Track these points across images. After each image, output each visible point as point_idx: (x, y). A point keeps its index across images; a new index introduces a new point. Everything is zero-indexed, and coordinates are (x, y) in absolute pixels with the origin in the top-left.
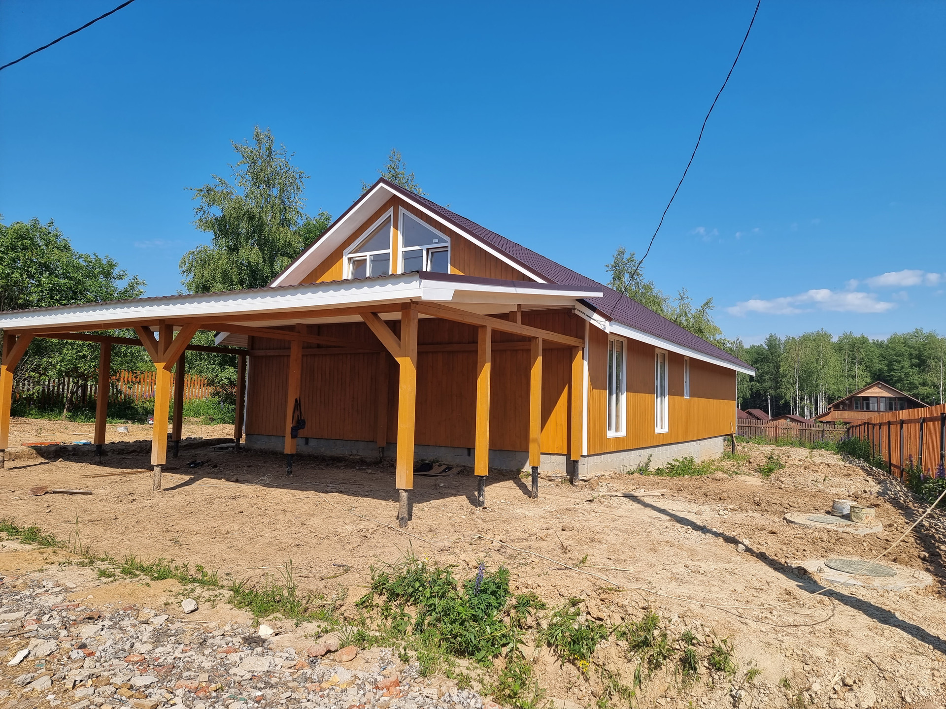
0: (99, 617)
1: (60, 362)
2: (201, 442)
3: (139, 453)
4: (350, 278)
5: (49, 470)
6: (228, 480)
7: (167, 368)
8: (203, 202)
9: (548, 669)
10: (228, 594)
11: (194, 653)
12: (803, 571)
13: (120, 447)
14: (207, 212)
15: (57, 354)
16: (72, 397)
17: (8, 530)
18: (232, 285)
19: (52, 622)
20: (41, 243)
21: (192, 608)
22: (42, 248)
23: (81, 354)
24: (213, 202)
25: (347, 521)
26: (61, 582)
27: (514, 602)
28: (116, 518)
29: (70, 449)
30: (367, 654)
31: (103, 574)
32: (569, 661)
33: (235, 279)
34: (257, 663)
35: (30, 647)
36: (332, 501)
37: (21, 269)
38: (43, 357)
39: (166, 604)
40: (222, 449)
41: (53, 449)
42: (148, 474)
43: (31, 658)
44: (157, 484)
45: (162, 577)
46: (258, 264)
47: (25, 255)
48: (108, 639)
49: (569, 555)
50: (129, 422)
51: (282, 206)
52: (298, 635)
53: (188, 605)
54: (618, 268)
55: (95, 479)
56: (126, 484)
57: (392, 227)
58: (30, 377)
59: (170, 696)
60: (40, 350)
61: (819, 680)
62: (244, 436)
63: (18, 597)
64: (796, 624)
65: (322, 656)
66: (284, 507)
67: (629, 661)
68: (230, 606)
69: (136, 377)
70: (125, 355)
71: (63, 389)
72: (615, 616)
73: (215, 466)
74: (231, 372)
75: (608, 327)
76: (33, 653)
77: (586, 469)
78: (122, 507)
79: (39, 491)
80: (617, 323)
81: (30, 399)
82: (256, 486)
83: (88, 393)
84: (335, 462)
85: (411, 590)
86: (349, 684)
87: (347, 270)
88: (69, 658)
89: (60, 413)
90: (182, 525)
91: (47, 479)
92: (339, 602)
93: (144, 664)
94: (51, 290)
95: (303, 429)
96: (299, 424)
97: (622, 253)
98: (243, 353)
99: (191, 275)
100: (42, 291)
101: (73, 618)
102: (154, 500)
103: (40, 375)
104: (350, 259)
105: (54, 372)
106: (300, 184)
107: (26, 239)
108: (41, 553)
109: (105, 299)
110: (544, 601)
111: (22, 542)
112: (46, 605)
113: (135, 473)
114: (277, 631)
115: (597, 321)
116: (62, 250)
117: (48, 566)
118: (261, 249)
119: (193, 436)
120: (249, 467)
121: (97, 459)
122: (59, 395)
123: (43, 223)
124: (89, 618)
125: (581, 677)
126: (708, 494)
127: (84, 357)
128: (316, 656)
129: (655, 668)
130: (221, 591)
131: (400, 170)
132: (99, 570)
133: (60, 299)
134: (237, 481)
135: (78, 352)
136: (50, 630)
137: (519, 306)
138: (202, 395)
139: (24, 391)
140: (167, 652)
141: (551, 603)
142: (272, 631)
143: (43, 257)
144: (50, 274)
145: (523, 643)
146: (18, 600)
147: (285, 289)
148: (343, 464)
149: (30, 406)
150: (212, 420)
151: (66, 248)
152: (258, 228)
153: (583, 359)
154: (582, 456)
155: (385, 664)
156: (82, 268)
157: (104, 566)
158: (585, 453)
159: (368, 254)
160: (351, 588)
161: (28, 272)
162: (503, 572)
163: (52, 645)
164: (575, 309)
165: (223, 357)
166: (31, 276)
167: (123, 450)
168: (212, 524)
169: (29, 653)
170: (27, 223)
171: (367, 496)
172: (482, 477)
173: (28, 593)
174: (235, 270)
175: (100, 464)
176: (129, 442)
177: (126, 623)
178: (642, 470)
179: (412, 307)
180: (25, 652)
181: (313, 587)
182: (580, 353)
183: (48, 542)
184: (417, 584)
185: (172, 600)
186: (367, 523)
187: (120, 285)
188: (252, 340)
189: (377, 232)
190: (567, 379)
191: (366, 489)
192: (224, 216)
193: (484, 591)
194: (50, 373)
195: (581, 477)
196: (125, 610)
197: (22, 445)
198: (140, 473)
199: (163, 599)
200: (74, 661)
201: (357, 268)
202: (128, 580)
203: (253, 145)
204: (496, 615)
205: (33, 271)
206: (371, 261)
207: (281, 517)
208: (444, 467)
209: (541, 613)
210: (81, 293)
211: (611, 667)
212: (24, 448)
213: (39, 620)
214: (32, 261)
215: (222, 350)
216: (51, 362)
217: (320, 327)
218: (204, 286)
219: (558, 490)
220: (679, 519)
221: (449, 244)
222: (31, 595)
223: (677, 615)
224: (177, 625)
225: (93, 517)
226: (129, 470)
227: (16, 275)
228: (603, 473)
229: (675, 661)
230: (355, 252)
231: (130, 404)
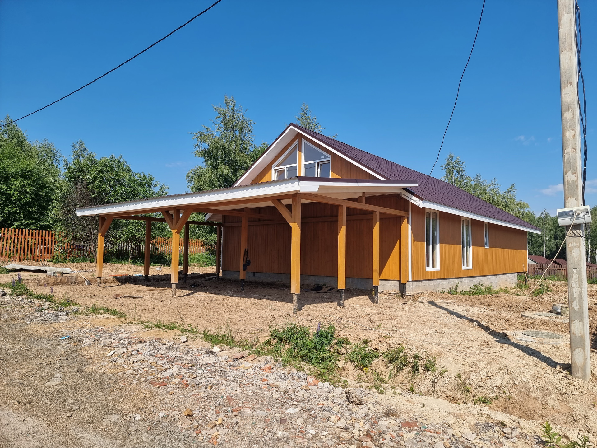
0: (144, 342)
1: (127, 232)
2: (199, 275)
3: (167, 281)
4: (276, 180)
5: (122, 288)
6: (210, 293)
7: (178, 232)
8: (197, 141)
9: (350, 372)
10: (201, 336)
11: (184, 355)
12: (504, 335)
13: (157, 277)
14: (200, 147)
15: (125, 228)
16: (133, 252)
17: (104, 310)
18: (214, 187)
19: (124, 343)
20: (116, 168)
21: (185, 340)
22: (116, 171)
23: (137, 228)
24: (203, 141)
25: (267, 311)
26: (128, 330)
27: (336, 341)
28: (154, 308)
29: (132, 278)
30: (260, 358)
31: (147, 327)
32: (360, 369)
33: (216, 185)
34: (211, 359)
35: (115, 350)
36: (262, 303)
37: (106, 183)
38: (118, 230)
39: (174, 339)
40: (210, 279)
41: (124, 278)
42: (170, 290)
43: (115, 354)
44: (174, 293)
45: (172, 329)
46: (228, 175)
47: (108, 175)
48: (148, 349)
49: (373, 324)
50: (162, 265)
51: (241, 141)
52: (230, 352)
53: (183, 339)
54: (449, 167)
55: (144, 292)
56: (159, 294)
57: (298, 151)
58: (112, 241)
59: (172, 367)
60: (117, 227)
61: (476, 375)
62: (221, 270)
63: (110, 334)
64: (478, 353)
65: (240, 359)
66: (237, 304)
67: (388, 368)
68: (202, 340)
69: (165, 241)
70: (159, 229)
71: (129, 248)
72: (384, 348)
73: (205, 287)
74: (214, 237)
75: (421, 204)
76: (116, 352)
77: (410, 289)
78: (157, 304)
79: (117, 296)
80: (428, 202)
81: (112, 253)
82: (224, 296)
83: (141, 250)
84: (270, 285)
85: (287, 337)
86: (249, 367)
87: (274, 176)
88: (131, 354)
89: (127, 260)
90: (185, 312)
91: (122, 291)
92: (254, 343)
93: (162, 357)
94: (121, 193)
95: (249, 265)
96: (247, 263)
97: (451, 157)
98: (219, 225)
99: (193, 183)
100: (117, 195)
101: (134, 342)
102: (172, 301)
103: (117, 240)
104: (275, 170)
105: (124, 238)
106: (250, 127)
107: (108, 166)
108: (119, 319)
109: (149, 197)
110: (351, 341)
111: (111, 315)
112: (122, 337)
113: (164, 290)
114: (221, 350)
115: (415, 200)
116: (126, 172)
117: (123, 324)
118: (230, 167)
119: (195, 272)
120: (223, 287)
121: (146, 283)
122: (127, 251)
123: (117, 157)
124: (140, 342)
125: (365, 376)
126: (482, 302)
127: (139, 230)
128: (237, 359)
129: (399, 371)
130: (199, 335)
131: (308, 116)
132: (145, 325)
133: (126, 198)
134: (215, 293)
135: (136, 227)
136: (124, 345)
137: (364, 193)
138: (201, 251)
139: (109, 249)
140: (172, 354)
141: (354, 343)
142: (219, 349)
143: (117, 176)
144: (121, 185)
145: (339, 361)
146: (109, 335)
147: (242, 187)
148: (274, 286)
149: (112, 257)
150: (206, 264)
151: (129, 170)
152: (228, 155)
153: (408, 223)
154: (408, 281)
155: (267, 362)
156: (137, 181)
157: (147, 324)
158: (410, 279)
159: (285, 167)
160: (261, 337)
161: (110, 184)
162: (332, 327)
163: (125, 350)
164: (402, 194)
165: (211, 228)
166: (111, 186)
167: (159, 279)
168: (200, 312)
169: (115, 352)
170: (109, 158)
171: (281, 301)
172: (342, 290)
173: (114, 333)
174: (216, 179)
175: (147, 285)
176: (162, 275)
177: (156, 344)
178: (452, 292)
179: (297, 196)
180: (113, 352)
181: (243, 337)
182: (406, 220)
183: (122, 315)
184: (290, 334)
185: (177, 337)
186: (277, 312)
187: (156, 189)
188: (224, 217)
189: (290, 154)
190: (398, 236)
191: (283, 298)
192: (209, 149)
193: (321, 336)
194: (122, 239)
195: (407, 293)
196: (155, 339)
197: (109, 276)
198: (167, 289)
199: (173, 337)
200: (133, 355)
201: (280, 175)
202: (157, 330)
203: (224, 107)
204: (326, 348)
205: (112, 184)
206: (287, 171)
207: (234, 309)
208: (329, 288)
209: (348, 347)
210: (136, 195)
211: (378, 371)
212: (110, 277)
213: (119, 342)
214: (112, 178)
215: (208, 223)
216: (122, 233)
217: (259, 209)
218: (200, 188)
219: (393, 301)
220: (452, 313)
221: (330, 159)
222: (115, 334)
223: (415, 347)
224: (177, 346)
225: (143, 308)
226: (161, 288)
227: (104, 186)
228: (423, 292)
229: (409, 368)
230: (278, 166)
231: (163, 256)
